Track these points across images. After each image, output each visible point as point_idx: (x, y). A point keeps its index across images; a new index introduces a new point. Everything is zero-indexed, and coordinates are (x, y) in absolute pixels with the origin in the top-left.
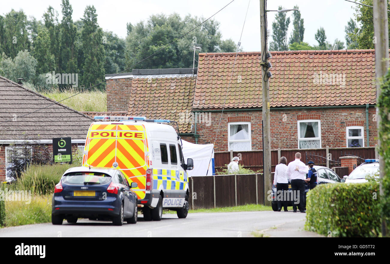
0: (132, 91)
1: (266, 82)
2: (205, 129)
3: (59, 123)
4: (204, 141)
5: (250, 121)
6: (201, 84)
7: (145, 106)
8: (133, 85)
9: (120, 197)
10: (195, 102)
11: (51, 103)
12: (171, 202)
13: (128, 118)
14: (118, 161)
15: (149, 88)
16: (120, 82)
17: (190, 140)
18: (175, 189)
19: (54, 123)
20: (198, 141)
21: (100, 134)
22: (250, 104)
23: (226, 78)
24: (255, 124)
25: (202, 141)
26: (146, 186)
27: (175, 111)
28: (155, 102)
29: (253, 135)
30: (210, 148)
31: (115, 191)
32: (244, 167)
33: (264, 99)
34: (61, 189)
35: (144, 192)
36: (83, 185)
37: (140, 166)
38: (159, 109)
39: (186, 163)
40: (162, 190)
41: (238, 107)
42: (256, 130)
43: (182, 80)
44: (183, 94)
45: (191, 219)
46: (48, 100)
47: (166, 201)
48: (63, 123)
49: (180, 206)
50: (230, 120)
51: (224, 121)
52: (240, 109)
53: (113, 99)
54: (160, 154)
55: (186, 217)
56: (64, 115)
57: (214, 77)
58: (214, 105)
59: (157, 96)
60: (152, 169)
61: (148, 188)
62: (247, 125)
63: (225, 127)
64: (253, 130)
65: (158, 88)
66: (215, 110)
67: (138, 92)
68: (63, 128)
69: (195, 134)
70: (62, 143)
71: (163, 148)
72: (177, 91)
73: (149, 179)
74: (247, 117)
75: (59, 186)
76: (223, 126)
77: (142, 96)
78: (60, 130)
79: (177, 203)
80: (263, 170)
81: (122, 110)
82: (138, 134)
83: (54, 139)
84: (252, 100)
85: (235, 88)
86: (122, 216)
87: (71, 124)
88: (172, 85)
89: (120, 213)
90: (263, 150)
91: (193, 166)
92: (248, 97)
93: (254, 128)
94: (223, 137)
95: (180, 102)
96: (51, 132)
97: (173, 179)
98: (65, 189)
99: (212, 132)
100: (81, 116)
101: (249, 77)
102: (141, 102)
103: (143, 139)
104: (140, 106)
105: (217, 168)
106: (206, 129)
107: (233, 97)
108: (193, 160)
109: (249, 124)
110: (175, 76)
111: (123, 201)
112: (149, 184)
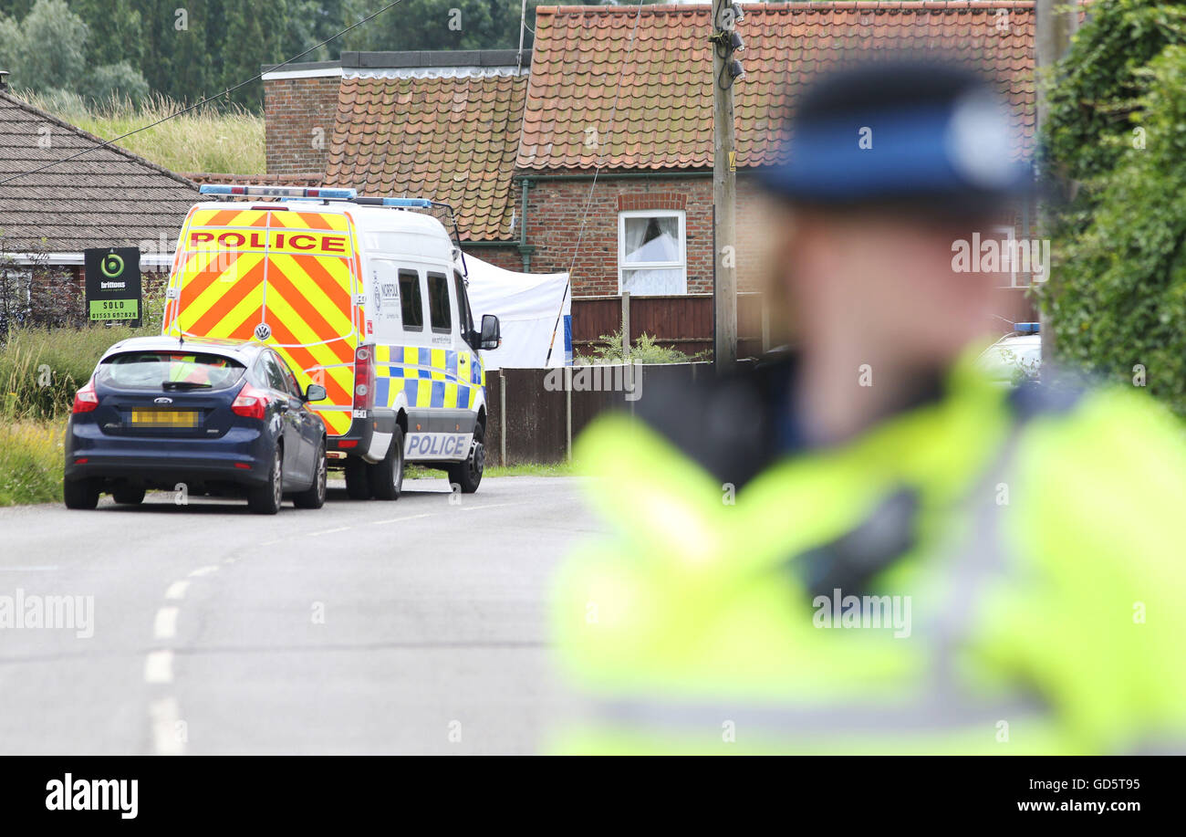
0: (338, 114)
1: (724, 90)
2: (550, 229)
3: (114, 206)
4: (547, 264)
5: (683, 209)
6: (543, 97)
7: (377, 160)
8: (342, 98)
9: (272, 427)
10: (522, 149)
11: (90, 144)
12: (432, 444)
13: (302, 193)
14: (272, 319)
15: (390, 108)
16: (305, 88)
17: (508, 261)
18: (442, 406)
19: (98, 204)
20: (530, 265)
21: (216, 237)
22: (683, 159)
23: (615, 79)
24: (698, 216)
25: (541, 264)
26: (353, 397)
27: (466, 175)
28: (407, 149)
29: (691, 248)
30: (557, 285)
31: (256, 410)
32: (655, 343)
33: (719, 143)
34: (93, 403)
35: (349, 414)
36: (161, 392)
37: (339, 337)
38: (418, 168)
39: (478, 329)
40: (402, 409)
41: (649, 167)
42: (700, 233)
43: (485, 86)
44: (488, 127)
45: (489, 496)
46: (81, 136)
47: (415, 442)
48: (125, 207)
49: (457, 457)
50: (626, 205)
51: (608, 208)
52: (655, 171)
53: (283, 138)
54: (399, 301)
55: (478, 490)
56: (128, 181)
57: (581, 77)
58: (577, 159)
59: (411, 129)
60: (374, 345)
61: (359, 402)
62: (675, 220)
63: (610, 225)
64: (692, 234)
65: (415, 108)
66: (582, 175)
67: (358, 119)
68: (125, 219)
69: (522, 243)
70: (113, 265)
71: (408, 282)
72: (470, 117)
73: (362, 375)
74: (674, 195)
75: (86, 394)
76: (603, 221)
77: (369, 129)
78: (115, 226)
79: (449, 449)
80: (712, 351)
81: (311, 171)
82: (331, 241)
83: (88, 253)
84: (691, 147)
85: (641, 110)
86: (277, 485)
87: (149, 207)
88: (458, 98)
89: (271, 478)
90: (714, 293)
91: (498, 338)
92: (678, 136)
93: (696, 228)
94: (603, 254)
95: (480, 148)
96: (89, 232)
97: (438, 376)
98: (105, 402)
99: (571, 240)
100: (181, 185)
101: (681, 79)
102: (365, 148)
103: (348, 254)
104: (362, 160)
105: (579, 346)
106: (556, 229)
107: (636, 138)
108: (500, 319)
109: (681, 216)
110: (465, 73)
111: (281, 440)
112: (362, 390)
